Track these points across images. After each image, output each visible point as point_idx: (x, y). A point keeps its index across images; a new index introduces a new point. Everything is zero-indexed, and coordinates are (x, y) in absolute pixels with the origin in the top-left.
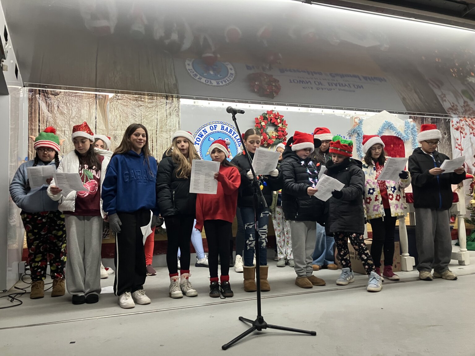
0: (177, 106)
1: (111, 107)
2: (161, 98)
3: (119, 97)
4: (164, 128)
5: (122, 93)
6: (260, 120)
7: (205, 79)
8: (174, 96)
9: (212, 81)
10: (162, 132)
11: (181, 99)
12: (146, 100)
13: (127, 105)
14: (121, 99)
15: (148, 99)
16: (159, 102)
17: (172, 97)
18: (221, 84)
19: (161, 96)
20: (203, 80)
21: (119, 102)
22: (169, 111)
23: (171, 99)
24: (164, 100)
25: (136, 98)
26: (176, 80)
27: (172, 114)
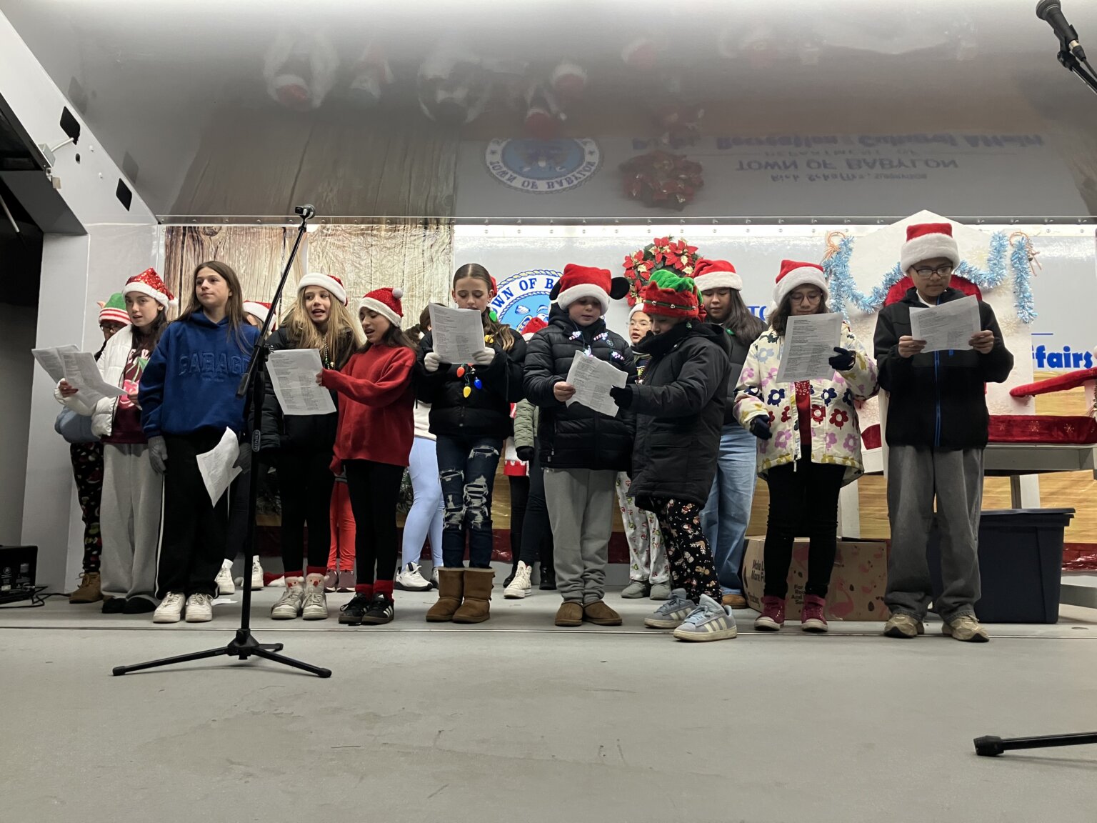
0: (447, 241)
1: (313, 251)
2: (414, 226)
3: (328, 230)
4: (417, 289)
5: (337, 222)
6: (636, 260)
7: (524, 179)
8: (442, 221)
9: (538, 183)
10: (414, 299)
11: (456, 227)
12: (383, 233)
13: (344, 247)
14: (332, 235)
15: (386, 230)
16: (409, 235)
17: (438, 222)
18: (557, 187)
19: (415, 222)
20: (518, 183)
21: (329, 241)
22: (429, 254)
23: (435, 227)
24: (419, 231)
25: (362, 230)
26: (455, 188)
27: (434, 260)
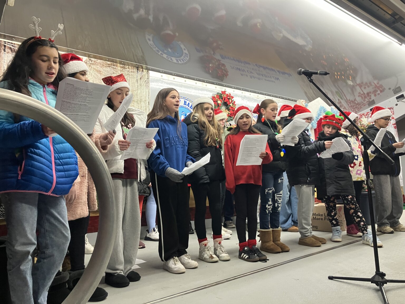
0: (147, 77)
3: (92, 61)
5: (95, 57)
6: (217, 98)
9: (173, 58)
11: (150, 72)
13: (100, 71)
14: (94, 64)
15: (120, 67)
16: (131, 71)
17: (143, 68)
18: (180, 62)
19: (133, 65)
20: (165, 56)
21: (92, 67)
22: (140, 82)
24: (135, 70)
25: (109, 64)
27: (142, 85)
